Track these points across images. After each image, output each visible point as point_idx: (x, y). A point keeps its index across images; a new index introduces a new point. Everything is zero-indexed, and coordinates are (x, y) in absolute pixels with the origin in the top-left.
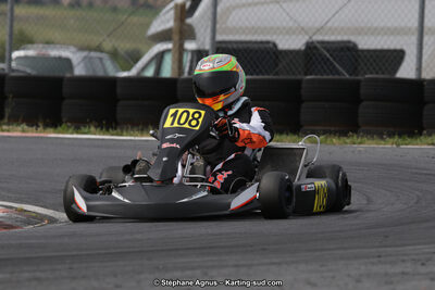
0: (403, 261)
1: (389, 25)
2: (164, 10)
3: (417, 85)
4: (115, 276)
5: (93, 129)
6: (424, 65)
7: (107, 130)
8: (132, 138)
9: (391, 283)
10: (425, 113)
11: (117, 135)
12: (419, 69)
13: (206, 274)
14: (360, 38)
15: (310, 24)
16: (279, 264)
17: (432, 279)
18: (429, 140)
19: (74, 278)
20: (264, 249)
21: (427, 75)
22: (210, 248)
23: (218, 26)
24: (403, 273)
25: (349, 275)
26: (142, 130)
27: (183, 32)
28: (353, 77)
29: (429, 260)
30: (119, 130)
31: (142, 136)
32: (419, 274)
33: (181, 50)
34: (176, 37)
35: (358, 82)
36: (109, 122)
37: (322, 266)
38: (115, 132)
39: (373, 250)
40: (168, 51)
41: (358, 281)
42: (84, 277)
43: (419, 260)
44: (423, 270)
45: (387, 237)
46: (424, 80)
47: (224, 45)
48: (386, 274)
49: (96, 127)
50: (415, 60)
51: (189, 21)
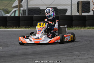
0: (74, 56)
1: (65, 4)
2: (16, 1)
3: (71, 17)
4: (14, 61)
5: (2, 28)
6: (72, 12)
7: (5, 28)
8: (11, 29)
9: (72, 61)
10: (73, 22)
11: (7, 29)
12: (71, 13)
13: (33, 60)
14: (58, 6)
15: (48, 4)
16: (48, 57)
17: (81, 60)
18: (74, 28)
19: (5, 62)
20: (44, 54)
21: (73, 14)
22: (32, 54)
23: (28, 5)
24: (75, 59)
25: (63, 59)
26: (13, 28)
27: (20, 6)
28: (57, 15)
29: (79, 55)
30: (8, 28)
31: (13, 29)
32: (78, 59)
33: (20, 10)
34: (19, 7)
35: (59, 16)
36: (5, 26)
37: (57, 57)
38: (7, 28)
39: (67, 53)
40: (17, 10)
41: (66, 61)
42: (7, 61)
43: (77, 55)
44: (79, 58)
45: (69, 50)
46: (72, 16)
47: (29, 9)
48: (71, 59)
49: (3, 27)
50: (70, 11)
51: (21, 3)
